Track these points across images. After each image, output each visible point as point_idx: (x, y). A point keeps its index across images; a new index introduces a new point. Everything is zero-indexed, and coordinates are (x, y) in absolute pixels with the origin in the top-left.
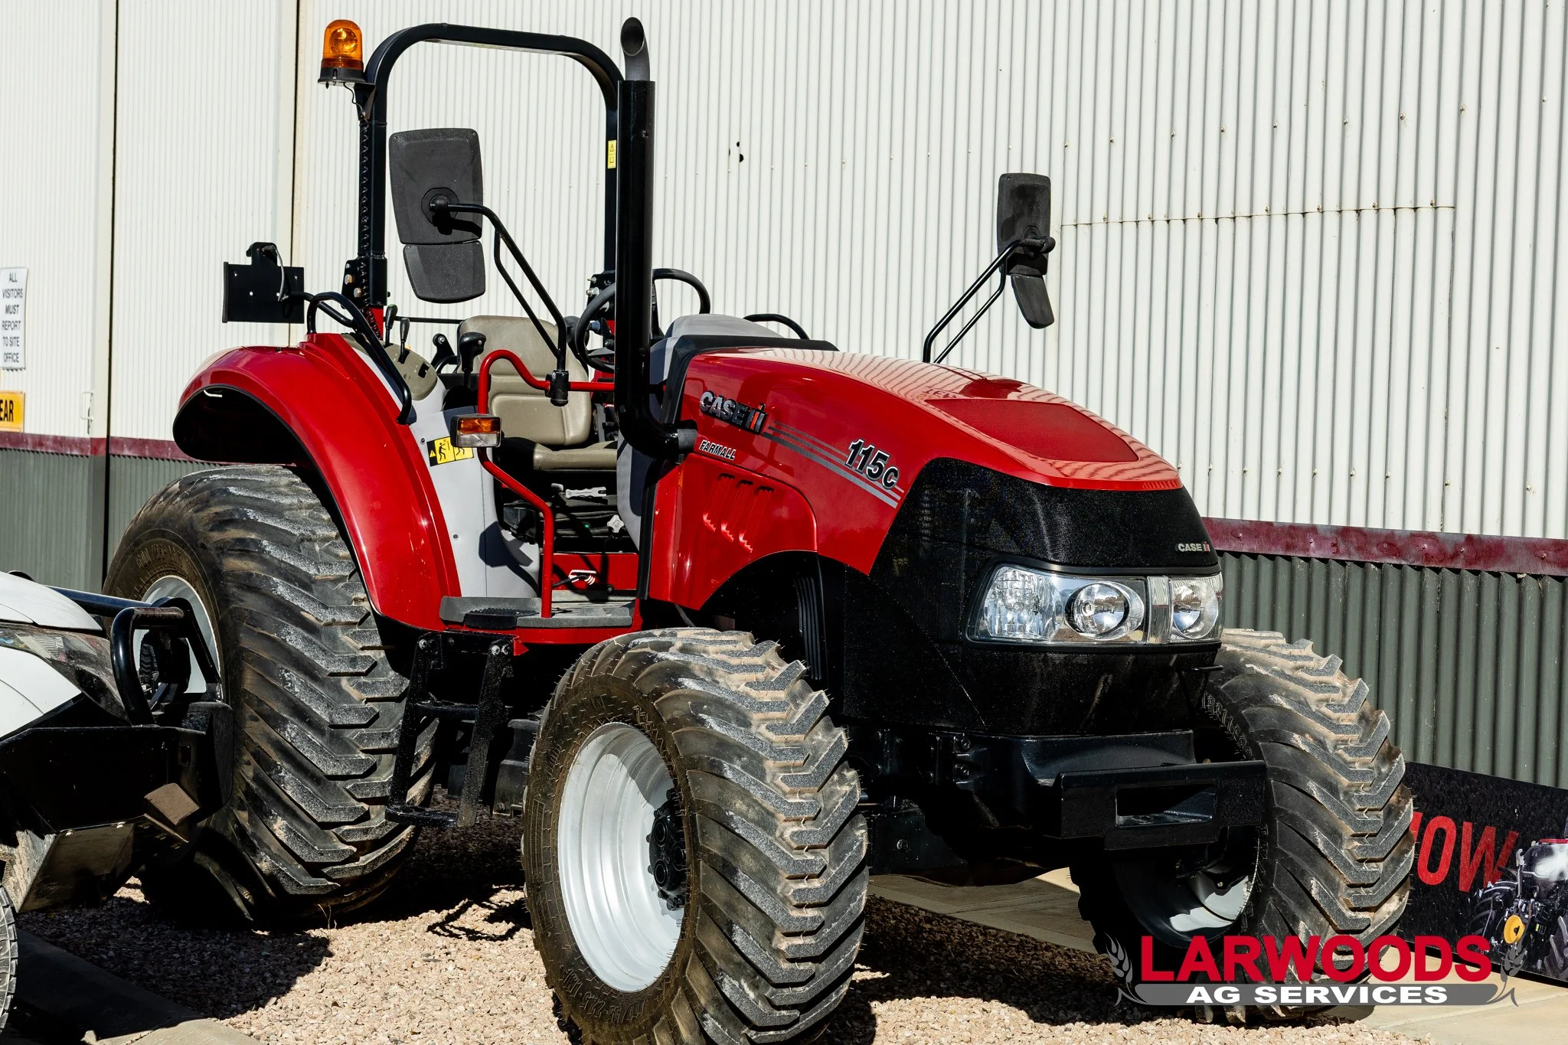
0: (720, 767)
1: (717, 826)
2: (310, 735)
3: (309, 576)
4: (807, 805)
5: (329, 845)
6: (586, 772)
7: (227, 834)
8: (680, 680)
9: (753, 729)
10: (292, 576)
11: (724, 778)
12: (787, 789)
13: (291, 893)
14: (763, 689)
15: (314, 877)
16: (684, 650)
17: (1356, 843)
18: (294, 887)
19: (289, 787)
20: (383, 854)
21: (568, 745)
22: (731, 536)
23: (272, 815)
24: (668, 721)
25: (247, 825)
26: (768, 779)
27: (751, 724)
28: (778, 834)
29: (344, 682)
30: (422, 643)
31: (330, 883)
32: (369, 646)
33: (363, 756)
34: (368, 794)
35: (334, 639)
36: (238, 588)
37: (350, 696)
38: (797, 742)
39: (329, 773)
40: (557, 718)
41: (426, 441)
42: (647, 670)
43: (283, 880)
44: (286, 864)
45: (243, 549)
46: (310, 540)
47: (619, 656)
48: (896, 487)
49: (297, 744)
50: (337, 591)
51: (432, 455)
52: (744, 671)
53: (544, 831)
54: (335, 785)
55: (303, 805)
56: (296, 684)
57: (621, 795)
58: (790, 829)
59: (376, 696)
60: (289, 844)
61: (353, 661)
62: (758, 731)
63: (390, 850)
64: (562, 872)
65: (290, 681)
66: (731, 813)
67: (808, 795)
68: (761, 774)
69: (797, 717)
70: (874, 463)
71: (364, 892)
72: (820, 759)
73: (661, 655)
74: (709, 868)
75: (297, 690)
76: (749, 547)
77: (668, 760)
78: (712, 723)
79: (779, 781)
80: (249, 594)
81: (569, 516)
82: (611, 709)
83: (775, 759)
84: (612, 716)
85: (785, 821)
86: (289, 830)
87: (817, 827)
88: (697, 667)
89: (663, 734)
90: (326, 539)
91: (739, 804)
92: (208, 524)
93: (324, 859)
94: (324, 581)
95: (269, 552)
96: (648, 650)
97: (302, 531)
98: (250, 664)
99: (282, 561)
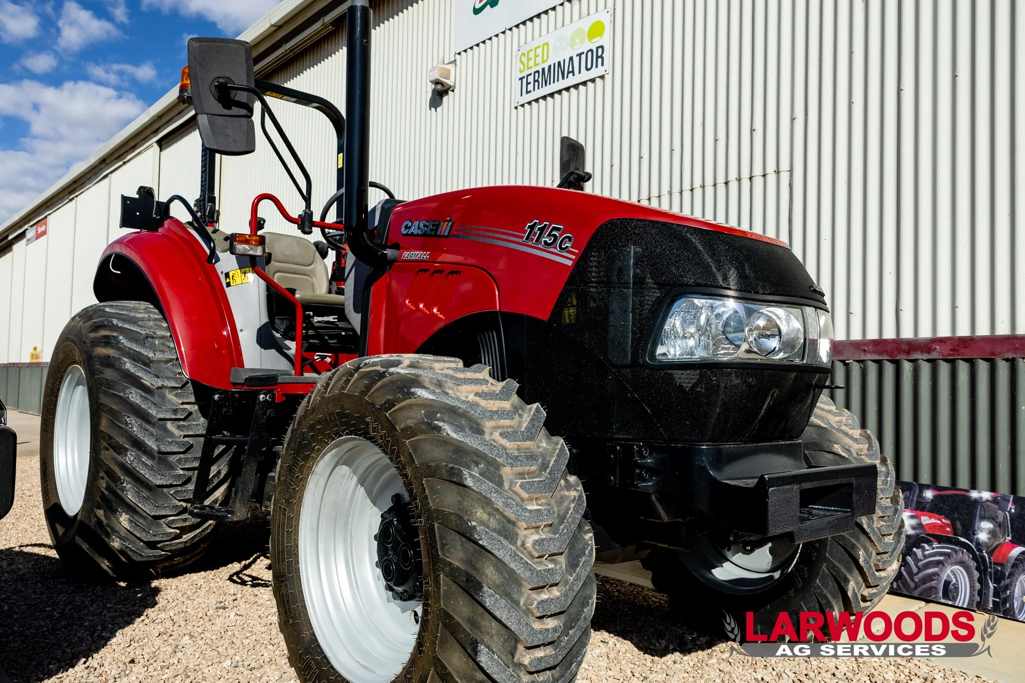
0: (460, 474)
1: (458, 536)
2: (144, 459)
3: (148, 358)
4: (545, 512)
5: (160, 530)
6: (322, 482)
7: (91, 525)
8: (413, 390)
9: (487, 437)
10: (136, 358)
11: (465, 486)
12: (525, 495)
13: (137, 560)
14: (491, 399)
15: (152, 549)
16: (412, 366)
17: (882, 523)
18: (139, 557)
19: (129, 493)
20: (198, 534)
21: (306, 459)
22: (427, 311)
23: (118, 512)
24: (402, 430)
25: (103, 518)
26: (506, 486)
27: (484, 432)
28: (519, 543)
29: (169, 425)
30: (216, 397)
31: (163, 553)
32: (186, 401)
33: (181, 472)
34: (186, 496)
35: (163, 397)
36: (101, 365)
37: (173, 433)
38: (527, 449)
39: (158, 483)
40: (297, 435)
41: (224, 272)
42: (379, 384)
43: (131, 553)
44: (131, 542)
45: (107, 342)
46: (152, 337)
47: (352, 375)
48: (571, 249)
49: (135, 465)
50: (167, 368)
51: (228, 280)
52: (471, 383)
53: (287, 531)
54: (163, 491)
55: (140, 505)
56: (135, 426)
57: (351, 500)
58: (532, 538)
59: (191, 433)
60: (132, 530)
61: (175, 411)
62: (492, 438)
63: (203, 531)
64: (302, 566)
65: (130, 424)
66: (474, 523)
67: (543, 501)
68: (500, 483)
69: (525, 425)
70: (549, 235)
71: (188, 556)
72: (551, 465)
73: (391, 370)
74: (451, 583)
75: (135, 429)
76: (441, 316)
77: (401, 468)
78: (449, 430)
79: (517, 488)
80: (108, 369)
81: (316, 331)
82: (344, 424)
83: (512, 465)
84: (345, 429)
85: (526, 529)
86: (131, 521)
87: (555, 533)
88: (427, 380)
89: (396, 442)
90: (163, 337)
91: (480, 513)
92: (88, 329)
93: (157, 539)
94: (159, 361)
95: (123, 343)
96: (379, 368)
97: (147, 332)
98: (105, 413)
99: (131, 349)
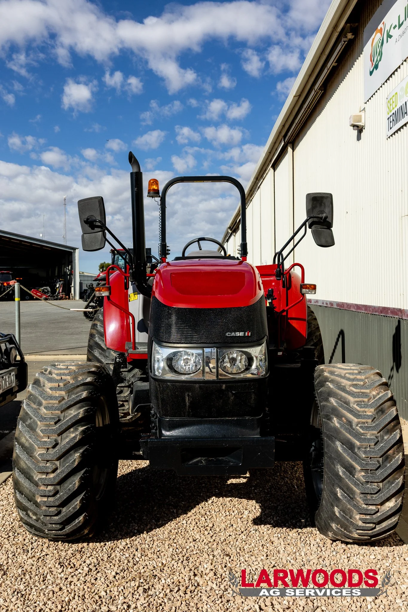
4: (49, 442)
9: (42, 408)
14: (55, 390)
17: (363, 474)
27: (42, 405)
38: (57, 414)
51: (129, 298)
58: (39, 452)
67: (53, 437)
69: (62, 403)
79: (39, 431)
83: (41, 421)
85: (39, 448)
88: (41, 380)
91: (23, 439)
